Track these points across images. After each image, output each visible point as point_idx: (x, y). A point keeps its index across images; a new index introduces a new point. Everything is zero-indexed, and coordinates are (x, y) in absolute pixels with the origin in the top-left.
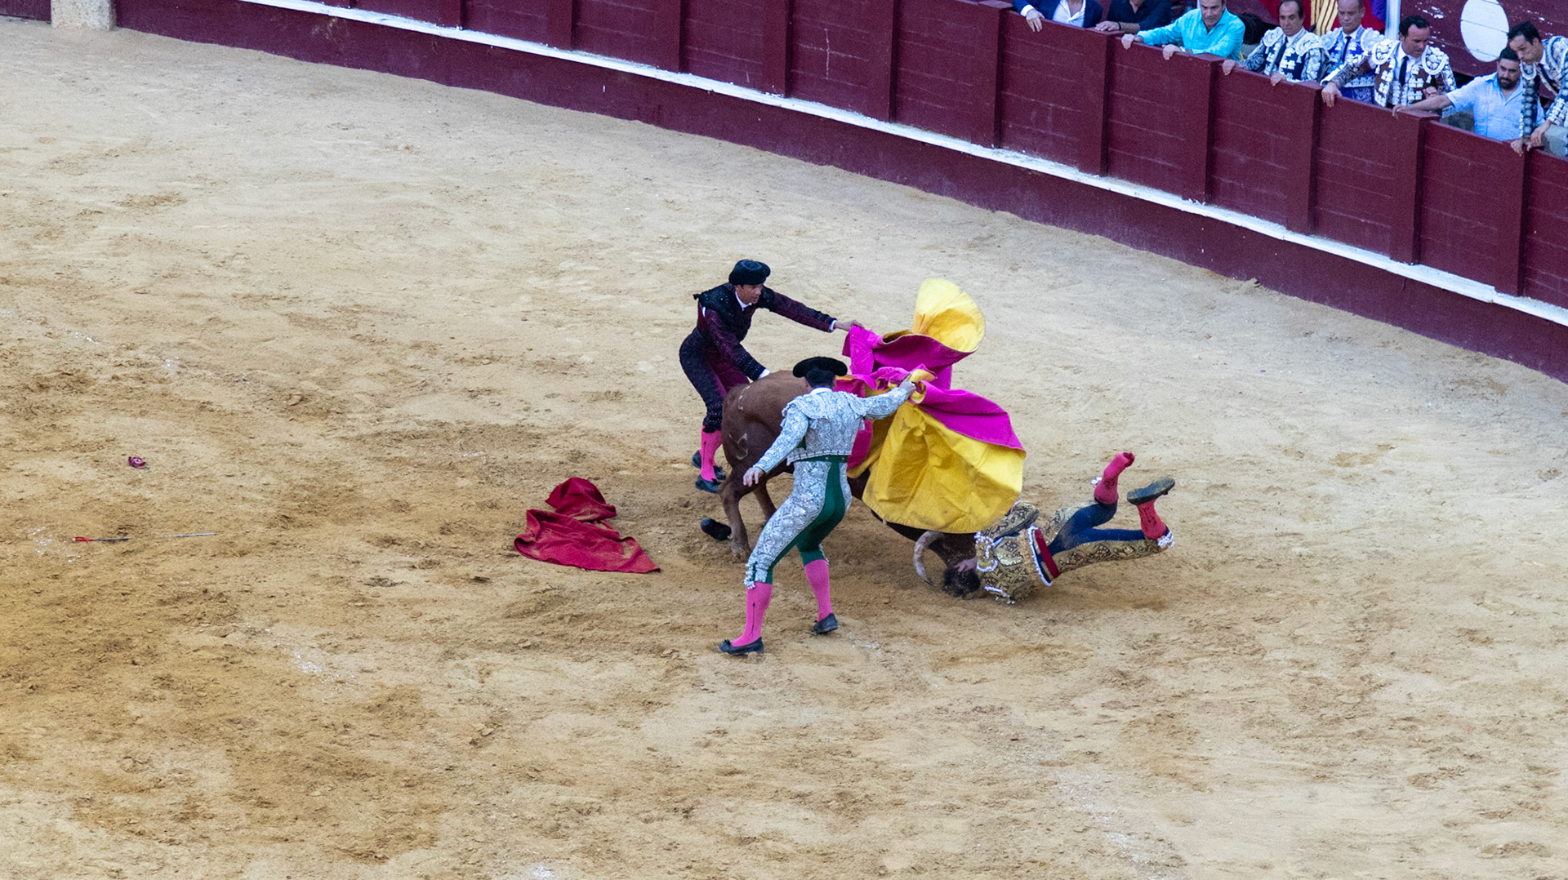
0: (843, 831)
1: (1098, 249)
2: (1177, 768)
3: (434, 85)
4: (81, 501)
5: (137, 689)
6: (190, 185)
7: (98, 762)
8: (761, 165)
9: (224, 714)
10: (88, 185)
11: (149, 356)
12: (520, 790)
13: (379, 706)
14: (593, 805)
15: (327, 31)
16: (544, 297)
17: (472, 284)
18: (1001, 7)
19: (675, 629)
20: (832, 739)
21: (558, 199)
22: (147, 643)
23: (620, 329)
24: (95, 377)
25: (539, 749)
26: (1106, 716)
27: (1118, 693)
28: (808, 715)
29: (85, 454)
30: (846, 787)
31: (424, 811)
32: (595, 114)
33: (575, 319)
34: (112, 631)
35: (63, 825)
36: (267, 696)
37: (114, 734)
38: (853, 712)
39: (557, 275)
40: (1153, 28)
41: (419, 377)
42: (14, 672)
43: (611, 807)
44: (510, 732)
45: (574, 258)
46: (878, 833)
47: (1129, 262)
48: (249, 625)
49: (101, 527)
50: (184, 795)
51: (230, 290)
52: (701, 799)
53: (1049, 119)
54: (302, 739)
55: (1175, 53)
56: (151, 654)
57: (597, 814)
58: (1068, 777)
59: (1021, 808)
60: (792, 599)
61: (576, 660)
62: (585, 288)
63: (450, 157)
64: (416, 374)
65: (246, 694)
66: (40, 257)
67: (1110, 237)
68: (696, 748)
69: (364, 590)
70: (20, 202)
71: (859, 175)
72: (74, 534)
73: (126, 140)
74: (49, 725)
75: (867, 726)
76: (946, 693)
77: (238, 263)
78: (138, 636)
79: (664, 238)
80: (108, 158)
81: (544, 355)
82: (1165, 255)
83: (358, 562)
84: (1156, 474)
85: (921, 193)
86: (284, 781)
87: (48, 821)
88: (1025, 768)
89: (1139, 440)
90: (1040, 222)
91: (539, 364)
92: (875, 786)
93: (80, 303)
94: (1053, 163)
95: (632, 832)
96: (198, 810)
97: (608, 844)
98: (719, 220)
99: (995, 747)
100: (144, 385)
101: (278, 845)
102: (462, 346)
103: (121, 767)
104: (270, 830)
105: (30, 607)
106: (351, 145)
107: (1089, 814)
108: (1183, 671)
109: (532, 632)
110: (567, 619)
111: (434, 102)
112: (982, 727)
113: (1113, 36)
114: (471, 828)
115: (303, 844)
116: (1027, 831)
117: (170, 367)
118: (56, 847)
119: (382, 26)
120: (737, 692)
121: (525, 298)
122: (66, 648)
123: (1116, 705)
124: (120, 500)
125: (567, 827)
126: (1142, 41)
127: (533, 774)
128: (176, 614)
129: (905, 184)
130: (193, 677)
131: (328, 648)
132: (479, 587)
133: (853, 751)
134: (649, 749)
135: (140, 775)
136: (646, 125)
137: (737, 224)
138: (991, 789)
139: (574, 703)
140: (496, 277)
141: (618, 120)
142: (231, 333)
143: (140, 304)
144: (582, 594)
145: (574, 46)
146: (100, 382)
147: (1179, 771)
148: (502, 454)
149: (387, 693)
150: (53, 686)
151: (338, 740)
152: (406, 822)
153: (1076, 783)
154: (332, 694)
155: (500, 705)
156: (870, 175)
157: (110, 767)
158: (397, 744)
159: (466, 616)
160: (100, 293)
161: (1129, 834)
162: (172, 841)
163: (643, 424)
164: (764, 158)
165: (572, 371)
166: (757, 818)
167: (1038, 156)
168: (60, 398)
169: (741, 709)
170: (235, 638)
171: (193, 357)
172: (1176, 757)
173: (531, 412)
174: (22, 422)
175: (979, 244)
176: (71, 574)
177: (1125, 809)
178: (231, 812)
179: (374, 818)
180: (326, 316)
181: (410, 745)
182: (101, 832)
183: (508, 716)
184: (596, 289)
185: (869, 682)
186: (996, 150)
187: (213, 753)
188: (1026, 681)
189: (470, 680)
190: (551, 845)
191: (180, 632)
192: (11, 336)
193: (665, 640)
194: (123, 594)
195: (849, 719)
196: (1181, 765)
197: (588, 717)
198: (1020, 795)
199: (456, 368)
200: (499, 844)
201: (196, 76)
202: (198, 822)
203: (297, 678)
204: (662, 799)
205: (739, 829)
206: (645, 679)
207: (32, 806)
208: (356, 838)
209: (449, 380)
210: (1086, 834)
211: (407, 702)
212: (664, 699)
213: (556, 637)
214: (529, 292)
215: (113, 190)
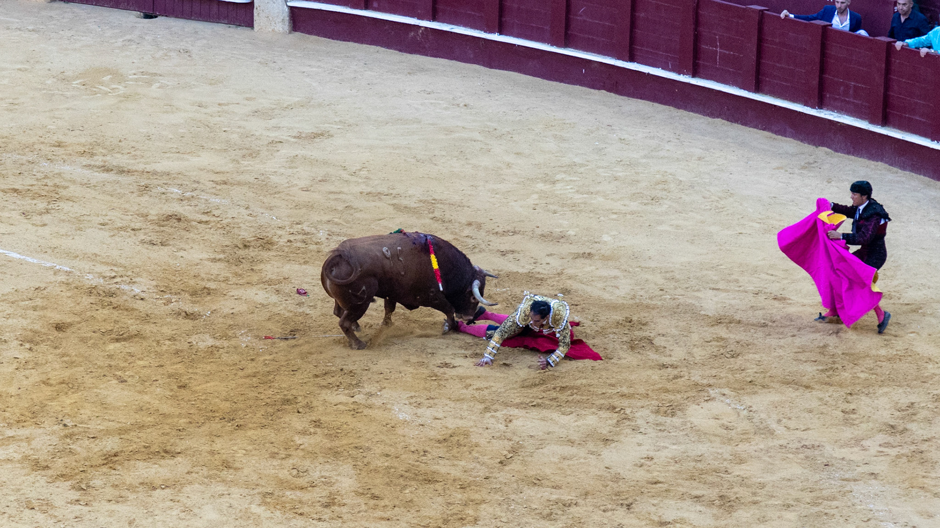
0: (723, 519)
1: (880, 170)
2: (924, 483)
3: (482, 68)
4: (268, 315)
5: (301, 428)
6: (335, 126)
7: (277, 471)
8: (678, 118)
9: (352, 444)
10: (275, 126)
11: (309, 228)
12: (529, 491)
13: (445, 439)
14: (572, 501)
15: (418, 35)
16: (547, 196)
17: (503, 187)
18: (822, 25)
19: (623, 395)
20: (716, 463)
21: (555, 136)
22: (306, 401)
23: (591, 215)
24: (277, 240)
25: (541, 467)
26: (882, 452)
27: (889, 438)
28: (702, 448)
29: (271, 287)
30: (724, 492)
31: (471, 503)
32: (578, 86)
33: (564, 209)
34: (286, 393)
35: (255, 509)
36: (378, 433)
37: (286, 455)
38: (729, 448)
39: (554, 183)
40: (914, 37)
41: (471, 242)
42: (227, 417)
43: (583, 502)
44: (523, 457)
45: (565, 172)
46: (744, 520)
47: (898, 179)
48: (367, 390)
49: (280, 331)
50: (327, 491)
51: (358, 189)
52: (637, 498)
53: (851, 92)
54: (398, 459)
55: (927, 54)
56: (309, 407)
57: (575, 506)
58: (858, 488)
59: (830, 506)
60: (693, 379)
61: (563, 414)
62: (570, 191)
63: (491, 111)
64: (469, 241)
65: (365, 431)
66: (245, 168)
67: (887, 163)
68: (636, 467)
69: (436, 370)
70: (235, 136)
71: (736, 125)
72: (263, 335)
73: (297, 99)
74: (246, 449)
75: (737, 456)
76: (786, 437)
77: (364, 173)
78: (301, 396)
79: (618, 161)
80: (287, 109)
81: (546, 230)
82: (920, 174)
83: (433, 353)
84: (913, 306)
85: (774, 136)
86: (388, 484)
87: (246, 506)
88: (833, 482)
89: (903, 286)
90: (845, 154)
91: (543, 235)
92: (742, 492)
93: (269, 196)
94: (853, 119)
95: (596, 518)
96: (336, 501)
97: (581, 525)
98: (652, 151)
99: (814, 469)
100: (307, 246)
101: (383, 522)
102: (497, 224)
103: (290, 474)
104: (379, 513)
105: (237, 378)
106: (431, 103)
107: (871, 510)
108: (929, 425)
109: (537, 396)
110: (558, 389)
111: (481, 79)
112: (807, 457)
113: (889, 43)
114: (499, 513)
115: (398, 522)
116: (833, 520)
117: (322, 235)
118: (251, 522)
119: (451, 32)
120: (660, 434)
121: (535, 196)
122: (259, 402)
123: (888, 445)
124: (291, 314)
125: (556, 514)
126: (908, 45)
127: (537, 482)
128: (324, 383)
129: (763, 130)
130: (334, 421)
131: (415, 405)
132: (505, 369)
133: (730, 471)
134: (606, 468)
135: (301, 480)
136: (609, 93)
137: (662, 154)
138: (813, 494)
139: (562, 439)
140: (517, 184)
141: (592, 90)
142: (359, 215)
143: (305, 197)
144: (567, 374)
145: (566, 45)
146: (281, 243)
147: (926, 486)
148: (520, 289)
149: (450, 432)
150: (251, 425)
151: (420, 459)
152: (460, 510)
153: (863, 492)
154: (417, 432)
155: (517, 440)
156: (745, 124)
157: (284, 474)
158: (456, 463)
159: (498, 386)
160: (281, 191)
161: (895, 523)
162: (320, 519)
163: (604, 273)
164: (679, 114)
165: (562, 240)
166: (670, 510)
167: (844, 114)
168: (256, 253)
169: (662, 444)
170: (359, 398)
171: (335, 229)
172: (924, 477)
173: (538, 265)
174: (234, 267)
175: (808, 166)
176: (262, 359)
177: (893, 508)
178: (355, 502)
179: (441, 507)
180: (415, 205)
181: (463, 463)
182: (278, 513)
183: (522, 447)
184: (577, 191)
185: (739, 429)
186: (819, 110)
187: (345, 466)
188: (834, 430)
189: (500, 425)
190: (547, 525)
191: (326, 394)
192: (227, 216)
193: (617, 402)
194: (293, 371)
195: (726, 451)
196: (927, 482)
197: (570, 448)
198: (829, 498)
199: (493, 238)
200: (516, 524)
201: (340, 61)
202: (336, 508)
203: (396, 422)
204: (614, 498)
205: (660, 516)
206: (605, 426)
207: (237, 497)
208: (430, 518)
209: (489, 245)
210: (869, 522)
211: (462, 438)
212: (615, 438)
213: (551, 400)
214: (537, 193)
215: (289, 129)
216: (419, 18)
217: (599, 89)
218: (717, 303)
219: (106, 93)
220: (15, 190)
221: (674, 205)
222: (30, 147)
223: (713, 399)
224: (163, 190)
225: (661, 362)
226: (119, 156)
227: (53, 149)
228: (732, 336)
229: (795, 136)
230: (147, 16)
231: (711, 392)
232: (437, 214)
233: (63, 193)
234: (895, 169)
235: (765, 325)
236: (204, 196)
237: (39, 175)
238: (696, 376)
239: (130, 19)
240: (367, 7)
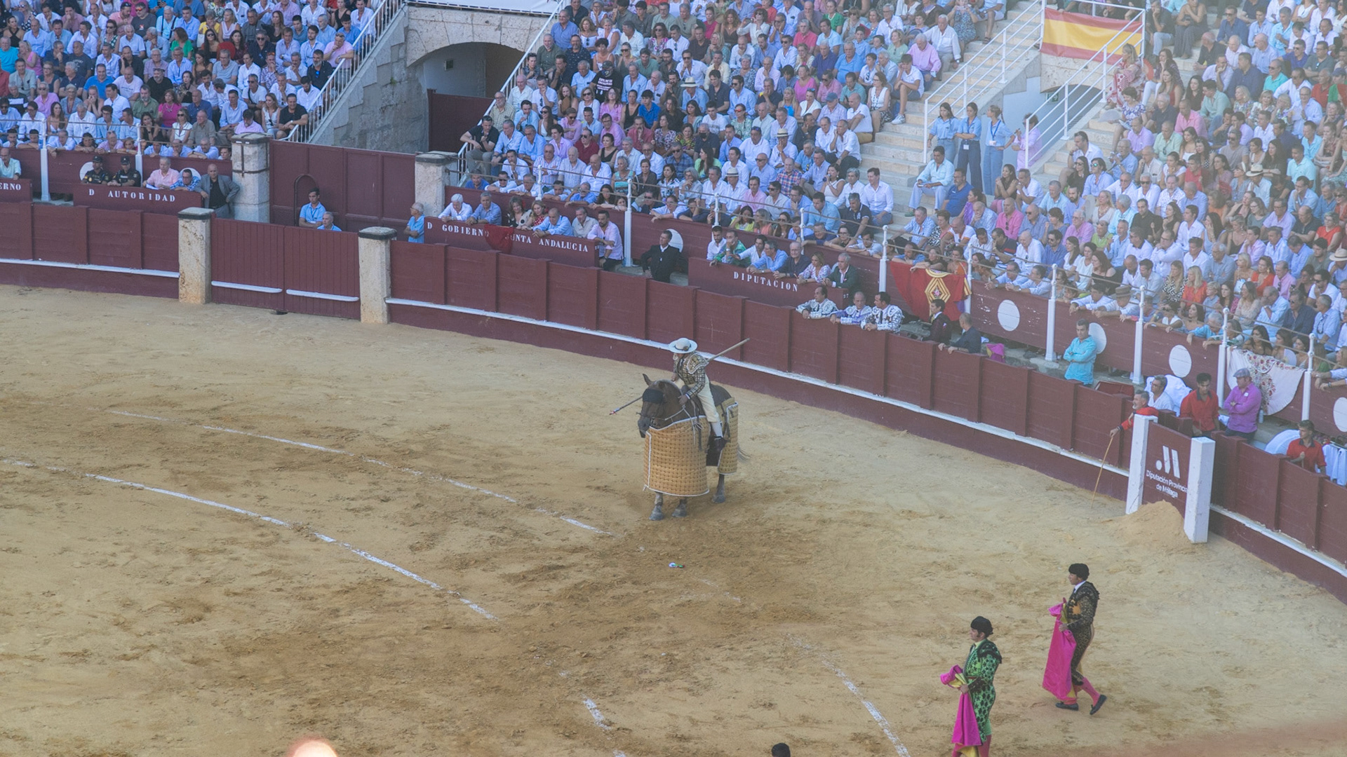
1: (836, 417)
3: (535, 347)
15: (486, 323)
32: (607, 359)
53: (813, 359)
63: (542, 379)
67: (841, 412)
82: (866, 420)
85: (755, 393)
90: (809, 406)
94: (814, 379)
106: (497, 374)
111: (535, 354)
119: (511, 321)
136: (630, 364)
141: (618, 362)
145: (597, 329)
167: (808, 376)
175: (781, 415)
186: (789, 373)
201: (427, 344)
216: (486, 310)
217: (622, 361)
219: (250, 372)
222: (192, 414)
226: (258, 419)
227: (210, 415)
229: (771, 394)
230: (279, 313)
234: (846, 416)
237: (197, 435)
239: (267, 315)
240: (446, 303)
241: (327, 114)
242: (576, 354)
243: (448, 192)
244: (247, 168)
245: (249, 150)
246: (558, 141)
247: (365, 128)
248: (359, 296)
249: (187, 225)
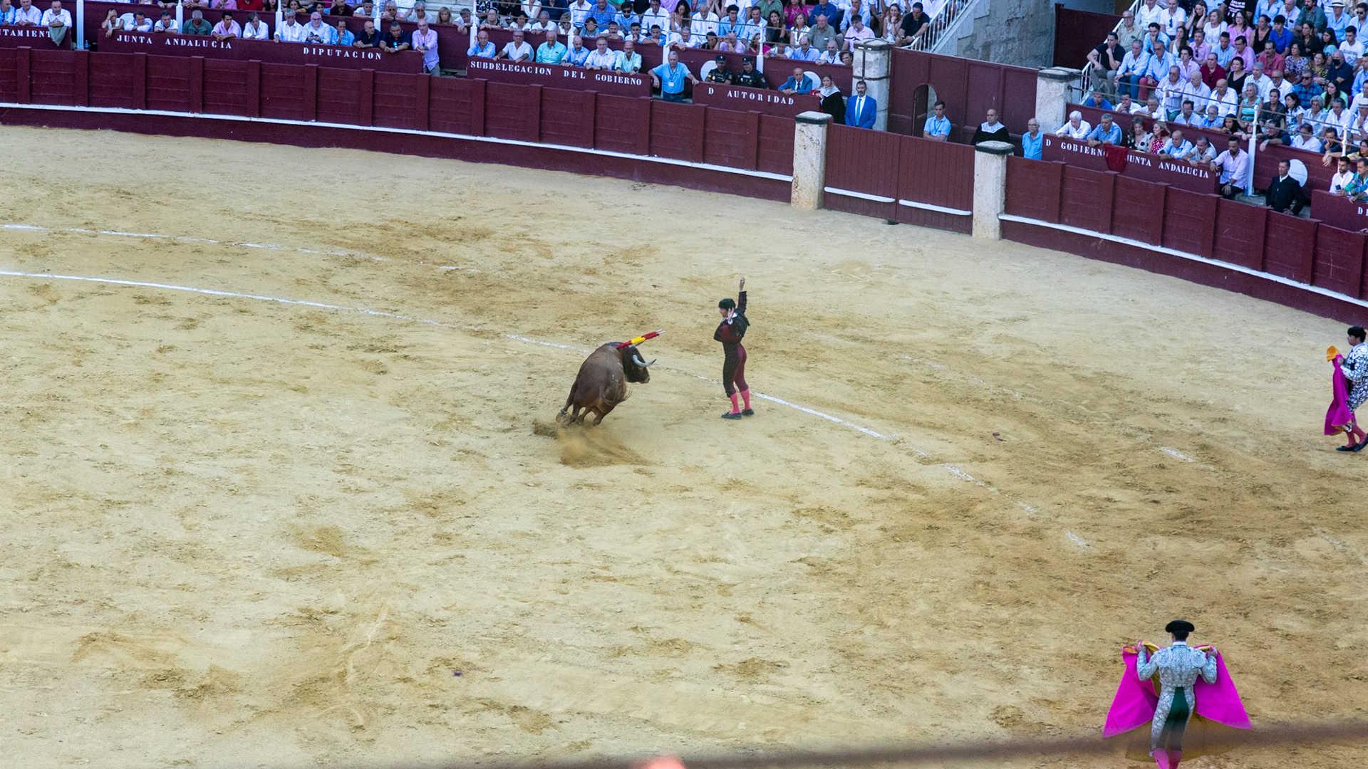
0: (1319, 628)
3: (1148, 272)
6: (1032, 313)
8: (1298, 317)
10: (985, 310)
11: (1008, 391)
13: (1105, 557)
15: (1099, 245)
16: (1193, 373)
17: (1159, 365)
19: (1245, 529)
20: (1316, 585)
21: (1202, 327)
23: (1227, 389)
25: (1179, 581)
30: (1322, 607)
32: (1221, 289)
33: (1206, 383)
38: (1326, 574)
39: (1199, 363)
41: (1133, 407)
44: (1166, 573)
45: (1208, 355)
46: (1335, 630)
51: (1047, 362)
52: (1253, 609)
60: (1300, 519)
61: (1198, 541)
62: (1212, 369)
63: (1152, 306)
66: (961, 342)
68: (1253, 585)
69: (1101, 503)
70: (954, 317)
73: (1003, 291)
75: (1332, 580)
77: (1051, 350)
79: (1250, 348)
80: (995, 298)
81: (1191, 399)
91: (1188, 403)
92: (1335, 608)
93: (978, 364)
95: (1221, 623)
98: (1276, 341)
100: (1006, 404)
102: (1153, 393)
106: (1106, 298)
109: (1178, 527)
110: (1195, 522)
111: (1147, 280)
117: (1017, 396)
119: (1125, 244)
120: (1272, 560)
121: (1184, 373)
131: (1084, 529)
132: (1155, 505)
133: (1325, 591)
134: (1230, 584)
136: (1244, 295)
137: (1284, 344)
139: (1196, 561)
140: (1170, 362)
141: (1232, 293)
142: (1046, 381)
143: (1005, 366)
144: (1202, 511)
145: (1212, 257)
149: (1109, 551)
154: (1084, 551)
155: (1161, 560)
158: (1113, 575)
159: (1148, 518)
160: (987, 360)
163: (1235, 434)
164: (1298, 313)
165: (1203, 408)
166: (1278, 619)
169: (1274, 568)
171: (1029, 392)
180: (1091, 376)
181: (1118, 576)
183: (1164, 565)
184: (1217, 370)
185: (1335, 559)
189: (1148, 548)
192: (945, 378)
193: (1239, 534)
195: (1324, 575)
197: (1202, 568)
199: (1150, 404)
201: (1037, 263)
204: (1235, 608)
205: (1270, 624)
206: (1230, 552)
209: (1146, 409)
211: (1118, 556)
212: (1238, 562)
213: (1189, 530)
214: (1185, 370)
215: (996, 313)
216: (1100, 232)
217: (1237, 292)
218: (1322, 461)
219: (857, 281)
220: (784, 352)
221: (1292, 384)
222: (796, 320)
223: (1315, 535)
224: (897, 356)
225: (1276, 505)
226: (864, 329)
227: (814, 322)
228: (1333, 487)
230: (891, 223)
231: (1314, 529)
232: (1106, 383)
233: (821, 355)
235: (1358, 480)
236: (929, 363)
237: (803, 342)
238: (1303, 517)
239: (878, 224)
240: (1059, 222)
241: (952, 23)
242: (1190, 283)
243: (1069, 108)
244: (868, 74)
245: (871, 57)
246: (1186, 63)
247: (989, 40)
248: (972, 210)
249: (804, 129)
